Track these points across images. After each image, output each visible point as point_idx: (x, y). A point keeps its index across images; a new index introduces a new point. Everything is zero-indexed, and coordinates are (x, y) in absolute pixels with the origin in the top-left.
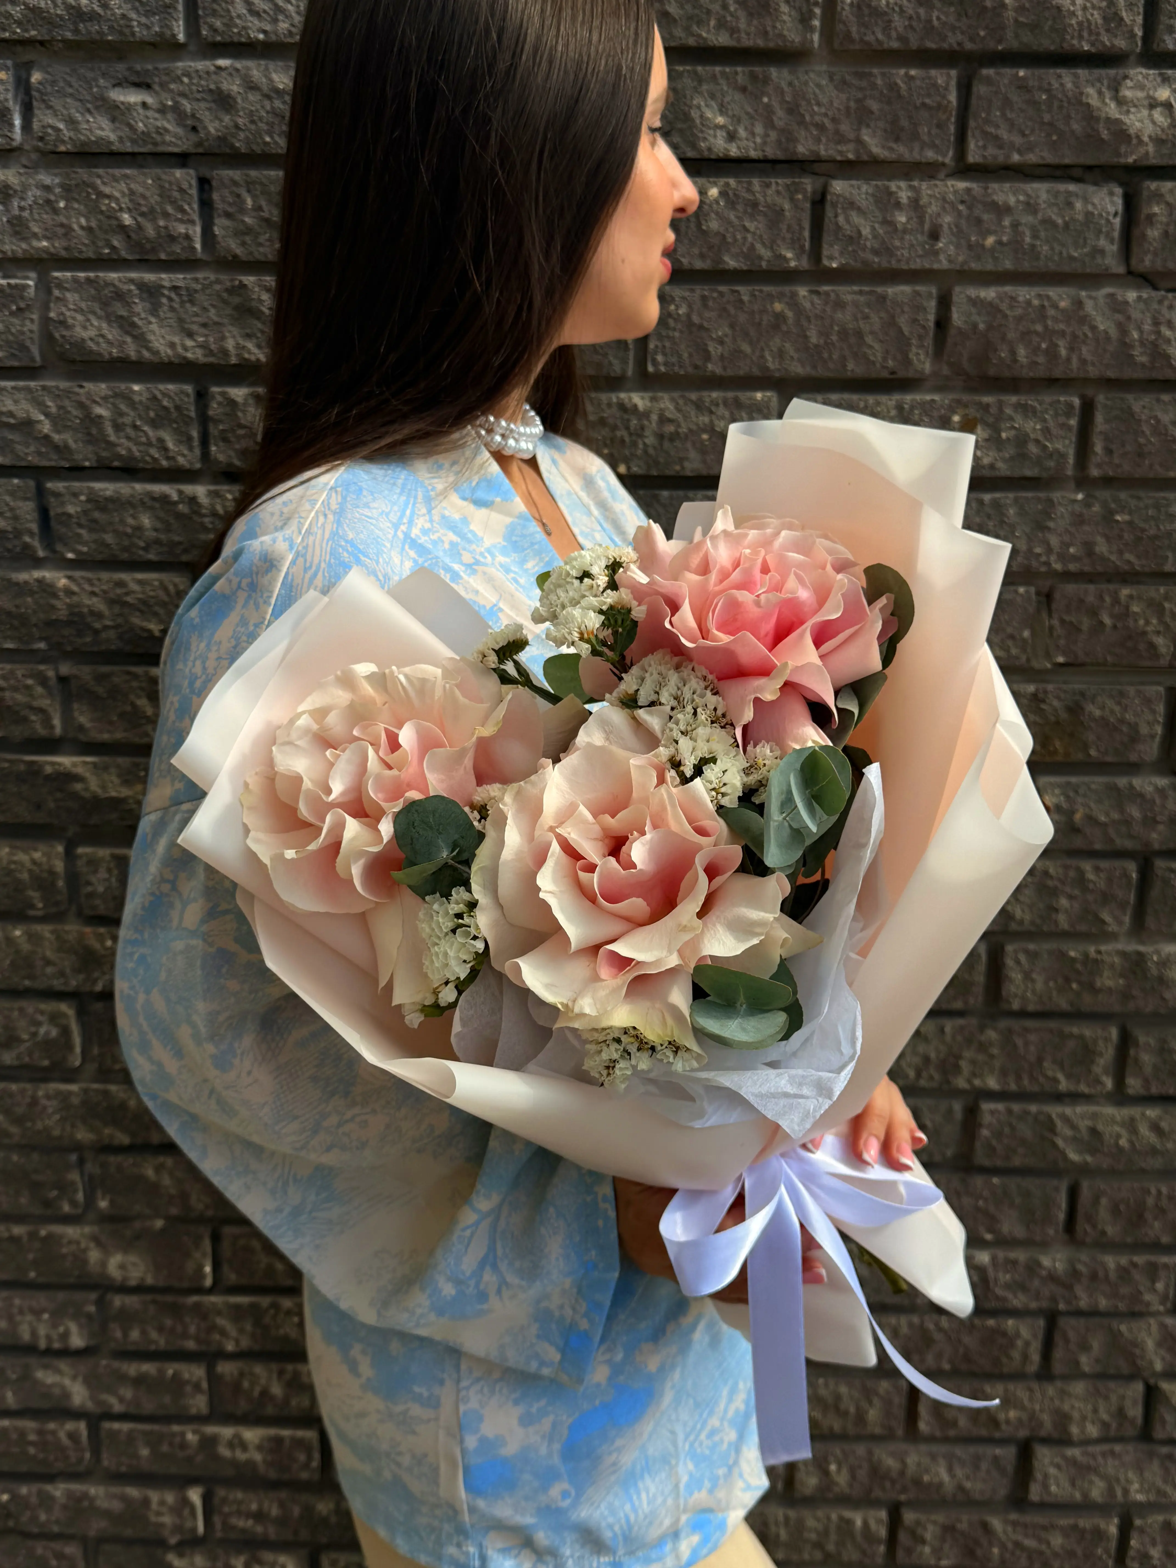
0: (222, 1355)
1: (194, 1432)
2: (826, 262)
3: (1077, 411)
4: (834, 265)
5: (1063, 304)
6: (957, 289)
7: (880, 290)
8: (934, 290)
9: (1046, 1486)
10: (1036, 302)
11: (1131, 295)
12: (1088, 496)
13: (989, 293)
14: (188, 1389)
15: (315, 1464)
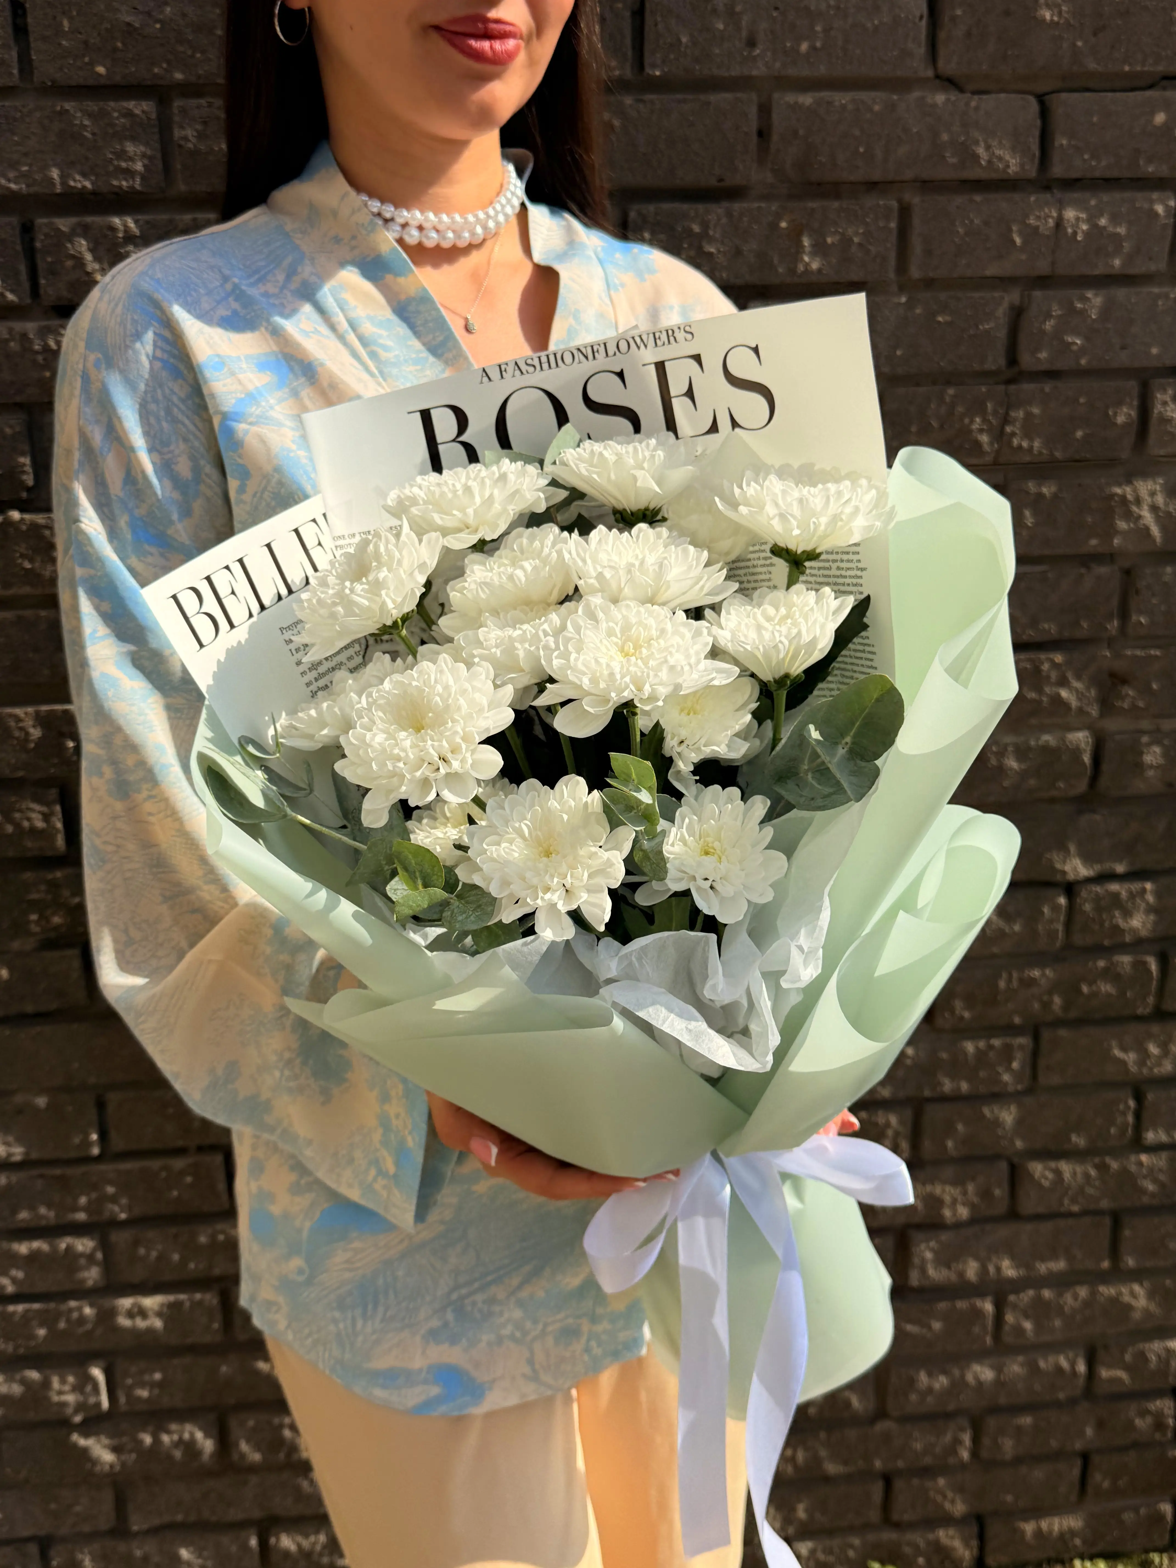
0: (114, 1224)
1: (91, 1305)
2: (648, 70)
3: (896, 214)
4: (658, 73)
5: (877, 108)
6: (776, 96)
7: (702, 97)
8: (754, 96)
9: (923, 1271)
10: (850, 107)
11: (940, 98)
12: (910, 299)
13: (807, 99)
14: (83, 1261)
15: (216, 1326)
